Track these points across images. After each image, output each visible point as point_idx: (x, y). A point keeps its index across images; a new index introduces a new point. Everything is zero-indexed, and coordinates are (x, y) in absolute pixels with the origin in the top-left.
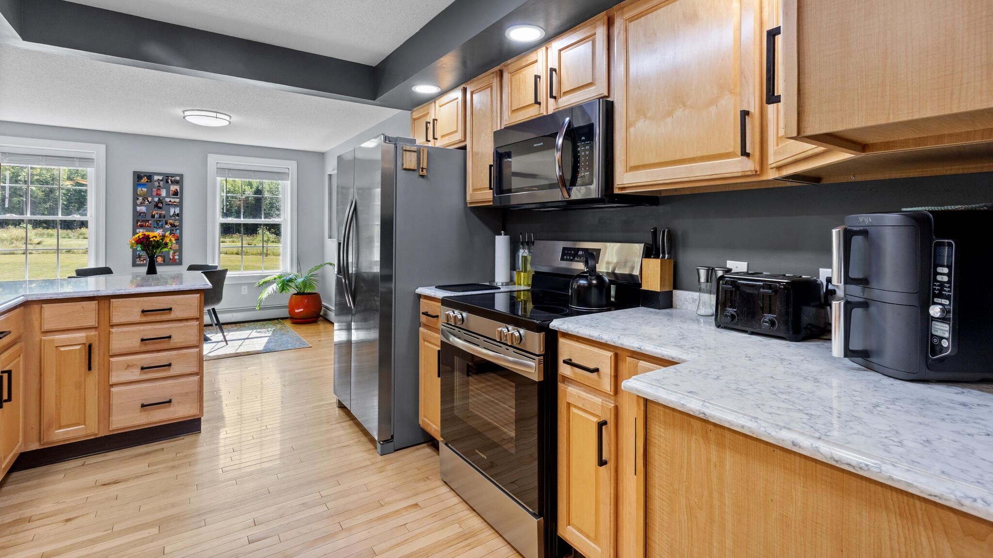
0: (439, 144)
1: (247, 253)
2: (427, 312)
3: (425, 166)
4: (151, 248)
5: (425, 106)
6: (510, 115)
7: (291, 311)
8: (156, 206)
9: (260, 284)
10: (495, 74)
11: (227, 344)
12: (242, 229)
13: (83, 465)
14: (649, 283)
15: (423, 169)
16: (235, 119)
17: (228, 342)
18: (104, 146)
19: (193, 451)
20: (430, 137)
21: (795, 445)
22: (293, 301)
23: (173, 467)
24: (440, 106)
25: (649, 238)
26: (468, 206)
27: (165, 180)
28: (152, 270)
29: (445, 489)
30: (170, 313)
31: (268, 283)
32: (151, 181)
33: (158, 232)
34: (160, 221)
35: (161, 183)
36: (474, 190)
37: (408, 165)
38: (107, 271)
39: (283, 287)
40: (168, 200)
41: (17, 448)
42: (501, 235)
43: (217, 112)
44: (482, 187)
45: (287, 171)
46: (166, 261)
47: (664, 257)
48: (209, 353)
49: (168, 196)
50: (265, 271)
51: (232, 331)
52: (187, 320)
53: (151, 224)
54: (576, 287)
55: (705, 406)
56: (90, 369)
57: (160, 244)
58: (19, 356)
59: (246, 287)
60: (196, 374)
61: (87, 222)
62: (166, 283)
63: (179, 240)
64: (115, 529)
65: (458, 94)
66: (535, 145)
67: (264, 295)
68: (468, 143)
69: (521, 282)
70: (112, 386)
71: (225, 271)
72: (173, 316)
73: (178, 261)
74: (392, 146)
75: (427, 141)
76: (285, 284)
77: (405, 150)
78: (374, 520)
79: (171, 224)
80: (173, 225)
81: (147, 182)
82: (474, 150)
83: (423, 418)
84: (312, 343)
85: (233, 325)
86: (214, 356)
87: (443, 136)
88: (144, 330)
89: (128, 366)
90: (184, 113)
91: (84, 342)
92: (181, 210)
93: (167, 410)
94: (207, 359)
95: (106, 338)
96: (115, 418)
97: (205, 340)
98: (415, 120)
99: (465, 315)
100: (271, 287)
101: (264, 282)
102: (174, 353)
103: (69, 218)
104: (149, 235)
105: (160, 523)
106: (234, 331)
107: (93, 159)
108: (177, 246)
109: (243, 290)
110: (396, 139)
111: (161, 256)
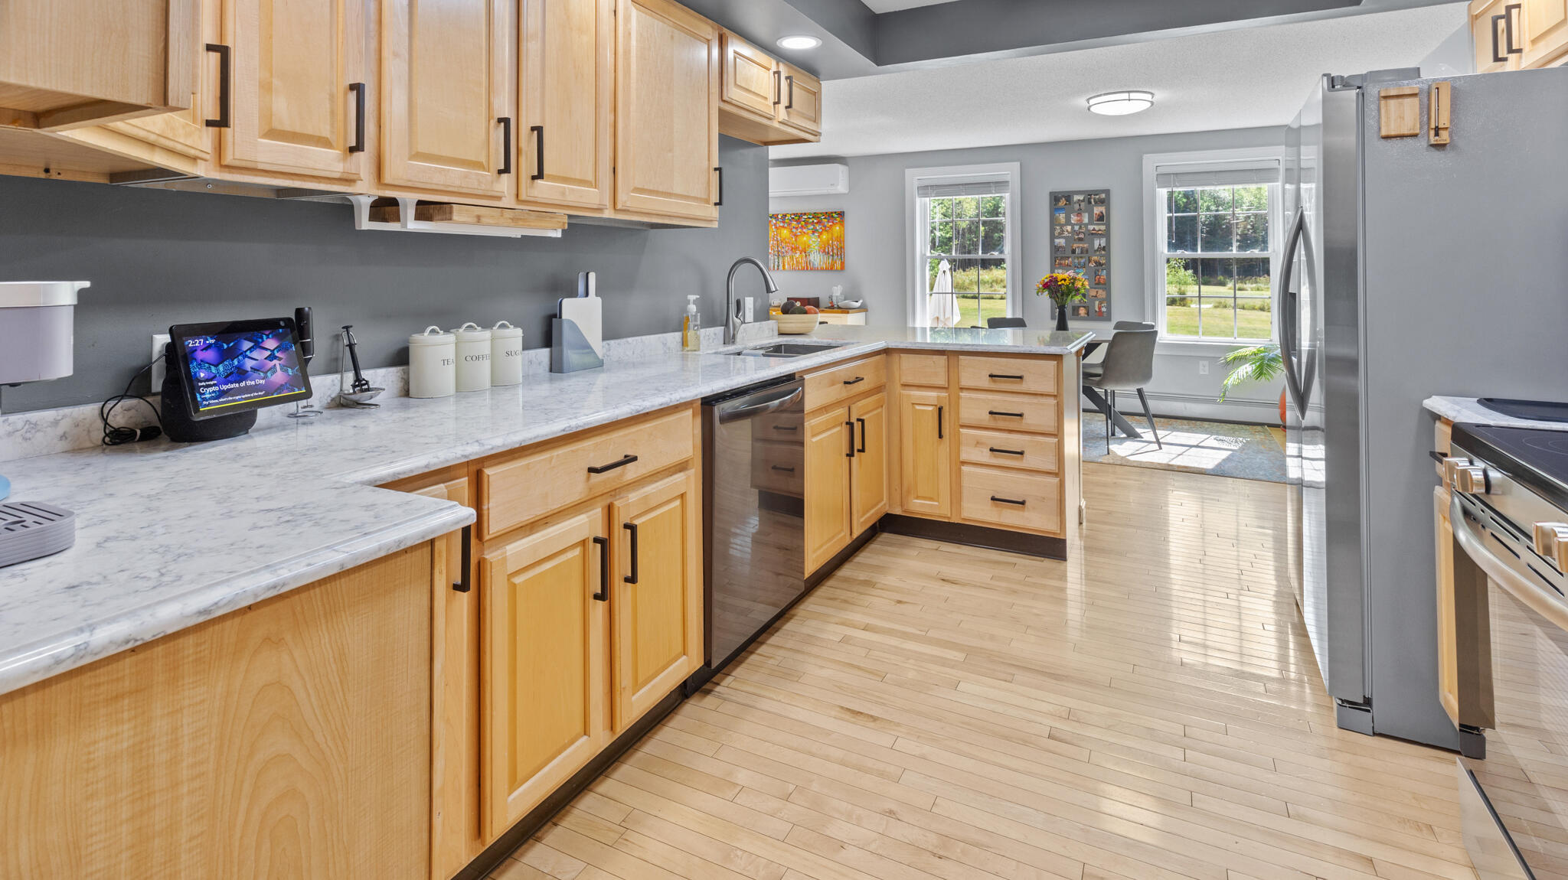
0: (1530, 60)
3: (1444, 121)
4: (1059, 295)
7: (1283, 414)
8: (1078, 238)
9: (1229, 360)
11: (1160, 448)
13: (937, 550)
15: (1437, 129)
16: (1160, 95)
17: (1162, 446)
18: (1017, 164)
20: (1503, 52)
27: (1086, 200)
28: (1062, 326)
30: (1021, 383)
31: (1241, 360)
32: (1070, 204)
33: (1073, 273)
34: (1082, 257)
35: (1083, 204)
37: (1394, 125)
38: (1017, 323)
39: (1262, 369)
40: (1091, 227)
41: (879, 506)
45: (1273, 164)
46: (1090, 314)
48: (1133, 455)
49: (1091, 222)
50: (1238, 339)
51: (1178, 431)
52: (1039, 395)
53: (1069, 262)
56: (940, 436)
57: (1072, 289)
58: (882, 406)
59: (1206, 363)
60: (1056, 475)
61: (1003, 260)
63: (1104, 284)
64: (929, 634)
67: (1232, 380)
70: (963, 463)
72: (1024, 387)
73: (1105, 315)
74: (1350, 95)
75: (1497, 59)
76: (1264, 365)
77: (1388, 97)
79: (1096, 262)
80: (1098, 264)
81: (1066, 204)
83: (1446, 692)
85: (1185, 422)
86: (1134, 461)
87: (1534, 42)
88: (993, 400)
89: (978, 443)
90: (1088, 103)
91: (935, 403)
92: (1108, 242)
93: (1021, 513)
94: (1123, 463)
95: (956, 403)
96: (965, 504)
97: (1132, 435)
98: (1477, 17)
99: (1495, 475)
100: (1244, 367)
101: (1235, 359)
102: (1027, 438)
103: (988, 256)
104: (1056, 278)
105: (970, 651)
106: (1182, 430)
107: (1007, 182)
108: (1102, 294)
109: (1201, 367)
110: (1364, 77)
111: (1079, 307)
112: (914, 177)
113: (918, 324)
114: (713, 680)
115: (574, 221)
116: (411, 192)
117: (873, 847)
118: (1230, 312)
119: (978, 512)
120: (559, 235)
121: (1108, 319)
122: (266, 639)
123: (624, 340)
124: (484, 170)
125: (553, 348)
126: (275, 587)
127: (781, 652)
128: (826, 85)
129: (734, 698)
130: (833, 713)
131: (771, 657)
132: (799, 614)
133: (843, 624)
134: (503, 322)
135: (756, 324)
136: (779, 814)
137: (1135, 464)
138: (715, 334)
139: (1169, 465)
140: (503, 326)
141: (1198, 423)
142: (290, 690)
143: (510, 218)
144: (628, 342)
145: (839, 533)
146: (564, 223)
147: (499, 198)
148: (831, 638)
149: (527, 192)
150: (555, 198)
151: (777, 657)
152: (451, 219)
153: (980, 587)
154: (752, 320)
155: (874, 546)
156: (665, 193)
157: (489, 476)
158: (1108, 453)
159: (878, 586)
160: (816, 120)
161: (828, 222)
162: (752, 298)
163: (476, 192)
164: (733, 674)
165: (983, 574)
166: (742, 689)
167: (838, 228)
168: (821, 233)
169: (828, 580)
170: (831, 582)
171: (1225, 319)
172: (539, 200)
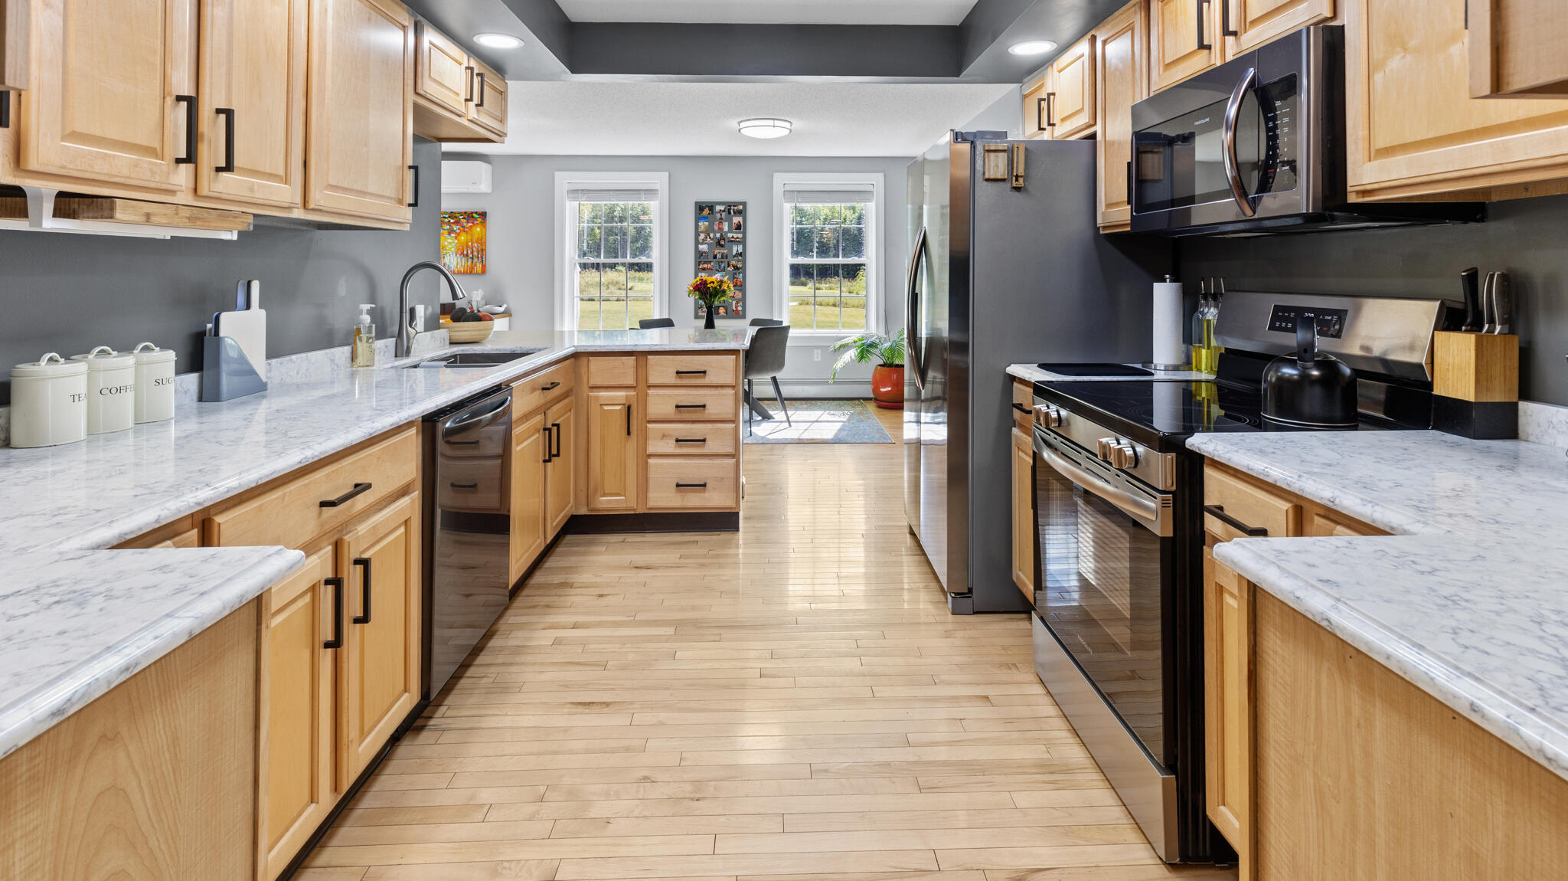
0: (1060, 131)
1: (846, 305)
2: (1021, 405)
3: (1021, 172)
4: (707, 296)
5: (1038, 74)
6: (1161, 73)
7: (876, 390)
8: (719, 244)
9: (836, 347)
10: (1137, 6)
11: (790, 426)
12: (841, 272)
14: (1451, 383)
15: (1017, 177)
16: (797, 124)
17: (792, 423)
18: (667, 174)
19: (727, 551)
20: (1044, 124)
21: (1475, 711)
22: (878, 376)
23: (702, 565)
24: (1060, 72)
25: (1457, 292)
26: (1101, 232)
27: (727, 210)
28: (710, 325)
29: (1038, 689)
30: (705, 377)
31: (845, 347)
32: (712, 214)
33: (718, 276)
34: (722, 262)
35: (723, 214)
36: (1109, 205)
37: (992, 172)
38: (667, 323)
39: (863, 354)
40: (730, 235)
41: (567, 509)
42: (1165, 281)
43: (774, 119)
44: (1119, 200)
45: (870, 188)
46: (726, 312)
47: (1491, 331)
48: (770, 434)
49: (730, 231)
50: (843, 331)
51: (800, 410)
52: (722, 387)
53: (713, 266)
54: (1274, 379)
55: (1337, 608)
56: (629, 433)
57: (719, 292)
58: (570, 410)
59: (819, 351)
60: (732, 456)
61: (651, 264)
62: (724, 340)
63: (741, 286)
64: (637, 618)
65: (1083, 48)
66: (1196, 123)
67: (839, 365)
68: (1098, 128)
69: (1201, 366)
70: (650, 456)
71: (788, 328)
72: (707, 380)
73: (741, 313)
74: (966, 147)
75: (1041, 129)
76: (866, 349)
77: (989, 151)
78: (919, 700)
79: (734, 267)
80: (736, 268)
81: (709, 213)
82: (1107, 139)
83: (1018, 572)
84: (897, 438)
85: (803, 402)
86: (772, 439)
87: (1063, 120)
88: (678, 395)
89: (664, 436)
90: (739, 125)
91: (624, 402)
92: (744, 248)
93: (702, 495)
94: (764, 442)
95: (643, 400)
96: (652, 495)
97: (766, 417)
98: (1025, 97)
99: (1064, 413)
100: (848, 353)
101: (840, 346)
102: (709, 426)
103: (636, 260)
104: (706, 281)
105: (678, 624)
106: (803, 409)
107: (657, 190)
108: (739, 295)
109: (815, 356)
110: (975, 134)
111: (719, 307)
112: (564, 180)
113: (566, 328)
114: (423, 715)
115: (262, 222)
116: (55, 181)
117: (636, 813)
118: (810, 308)
119: (663, 499)
120: (235, 237)
121: (744, 317)
122: (102, 737)
123: (288, 358)
124: (157, 157)
125: (205, 372)
126: (127, 669)
127: (493, 669)
128: (512, 85)
129: (453, 726)
130: (566, 711)
131: (484, 677)
132: (501, 629)
133: (550, 628)
134: (151, 344)
135: (427, 333)
136: (537, 816)
137: (773, 442)
138: (386, 347)
139: (799, 439)
140: (146, 349)
141: (813, 402)
142: (125, 793)
143: (187, 217)
144: (291, 360)
145: (535, 541)
146: (249, 224)
147: (172, 192)
148: (542, 643)
149: (209, 188)
150: (243, 194)
151: (490, 675)
152: (112, 218)
153: (672, 567)
154: (423, 330)
155: (560, 549)
156: (360, 191)
157: (219, 524)
158: (751, 435)
159: (575, 585)
160: (502, 120)
161: (468, 222)
162: (423, 306)
163: (147, 184)
164: (445, 703)
165: (669, 556)
166: (460, 715)
167: (478, 229)
168: (459, 234)
169: (523, 589)
170: (525, 592)
171: (808, 314)
172: (223, 196)
